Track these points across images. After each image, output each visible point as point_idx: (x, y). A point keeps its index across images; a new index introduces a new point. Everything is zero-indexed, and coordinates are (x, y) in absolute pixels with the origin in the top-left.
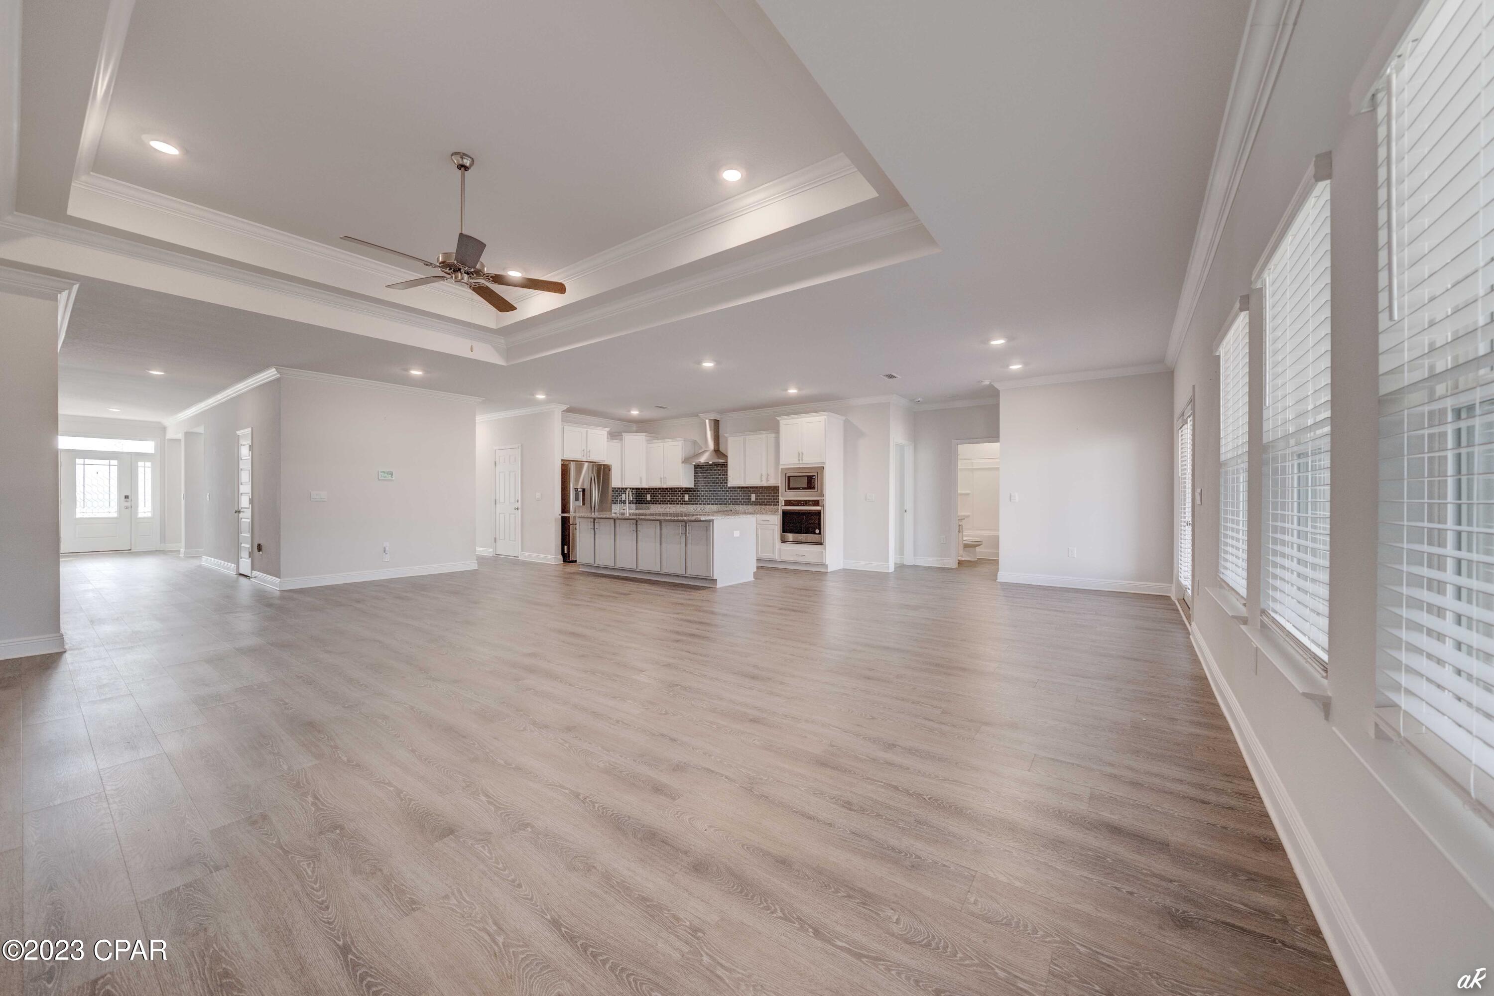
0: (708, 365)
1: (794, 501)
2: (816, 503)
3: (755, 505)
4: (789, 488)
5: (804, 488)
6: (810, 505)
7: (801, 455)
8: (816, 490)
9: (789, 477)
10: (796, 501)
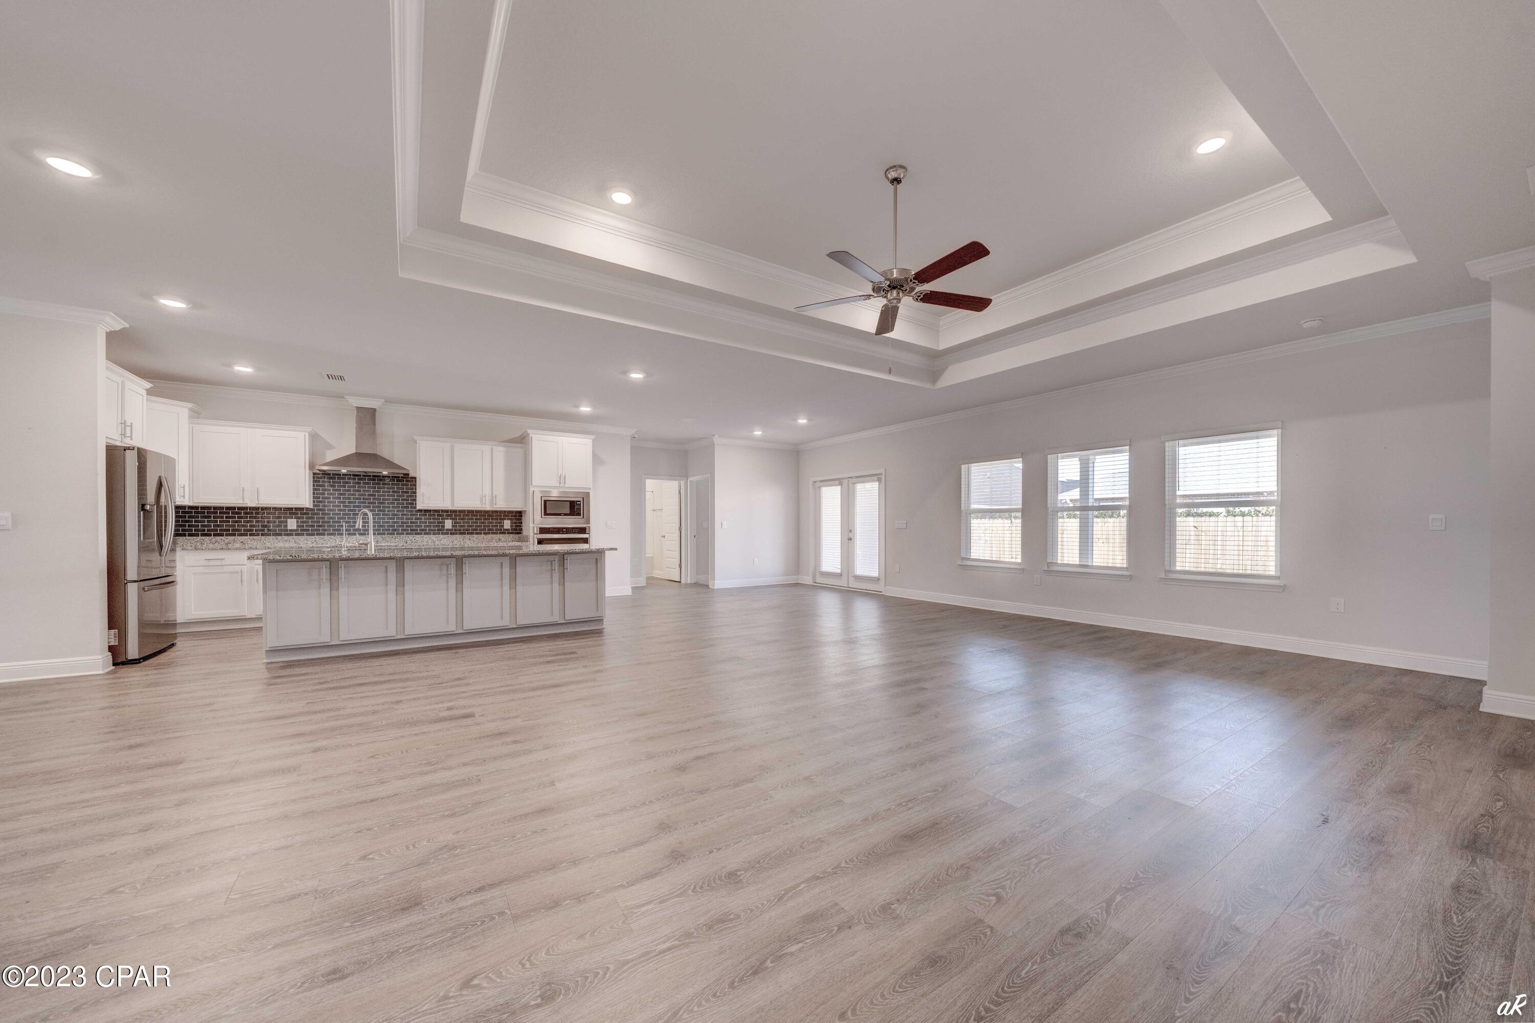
0: (637, 376)
1: (553, 528)
2: (583, 530)
3: (451, 534)
4: (546, 514)
5: (565, 515)
6: (573, 533)
7: (562, 479)
8: (582, 517)
9: (545, 501)
10: (557, 528)
